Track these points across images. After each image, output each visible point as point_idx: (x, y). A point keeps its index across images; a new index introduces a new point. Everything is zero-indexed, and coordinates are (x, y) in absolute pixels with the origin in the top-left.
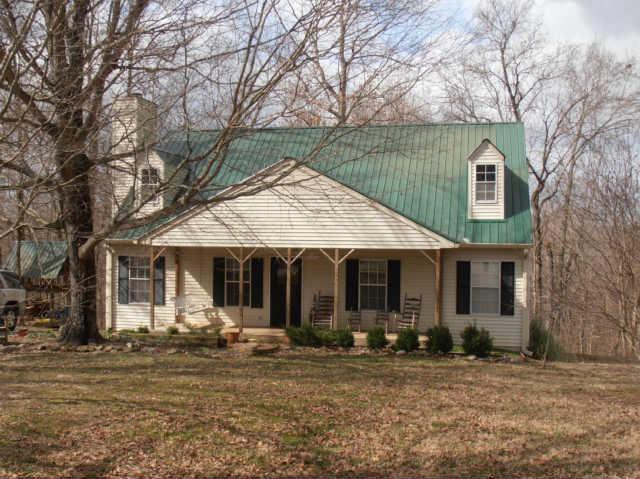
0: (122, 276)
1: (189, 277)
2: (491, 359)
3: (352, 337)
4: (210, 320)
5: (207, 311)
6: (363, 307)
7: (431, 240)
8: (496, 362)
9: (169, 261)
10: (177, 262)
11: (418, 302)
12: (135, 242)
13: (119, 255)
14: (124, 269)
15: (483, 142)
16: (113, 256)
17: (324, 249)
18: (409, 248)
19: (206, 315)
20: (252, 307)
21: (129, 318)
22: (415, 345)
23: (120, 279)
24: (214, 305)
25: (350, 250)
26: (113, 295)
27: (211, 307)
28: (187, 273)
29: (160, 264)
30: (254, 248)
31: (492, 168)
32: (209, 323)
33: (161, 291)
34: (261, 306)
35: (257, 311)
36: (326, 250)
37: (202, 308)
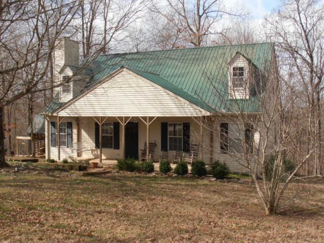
0: (53, 132)
1: (83, 133)
2: (225, 180)
3: (153, 166)
4: (94, 155)
5: (92, 150)
6: (171, 149)
7: (197, 111)
8: (228, 182)
9: (74, 125)
10: (78, 125)
11: (197, 147)
12: (50, 114)
13: (51, 121)
14: (53, 128)
15: (237, 53)
16: (48, 121)
17: (141, 117)
18: (185, 116)
19: (92, 153)
20: (114, 149)
21: (55, 154)
22: (186, 171)
23: (51, 134)
24: (96, 148)
25: (154, 117)
26: (48, 142)
27: (94, 148)
28: (83, 130)
29: (70, 125)
30: (106, 117)
31: (241, 69)
32: (93, 157)
33: (71, 140)
34: (119, 149)
35: (116, 151)
36: (142, 117)
37: (90, 149)
